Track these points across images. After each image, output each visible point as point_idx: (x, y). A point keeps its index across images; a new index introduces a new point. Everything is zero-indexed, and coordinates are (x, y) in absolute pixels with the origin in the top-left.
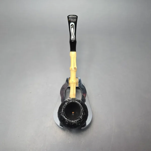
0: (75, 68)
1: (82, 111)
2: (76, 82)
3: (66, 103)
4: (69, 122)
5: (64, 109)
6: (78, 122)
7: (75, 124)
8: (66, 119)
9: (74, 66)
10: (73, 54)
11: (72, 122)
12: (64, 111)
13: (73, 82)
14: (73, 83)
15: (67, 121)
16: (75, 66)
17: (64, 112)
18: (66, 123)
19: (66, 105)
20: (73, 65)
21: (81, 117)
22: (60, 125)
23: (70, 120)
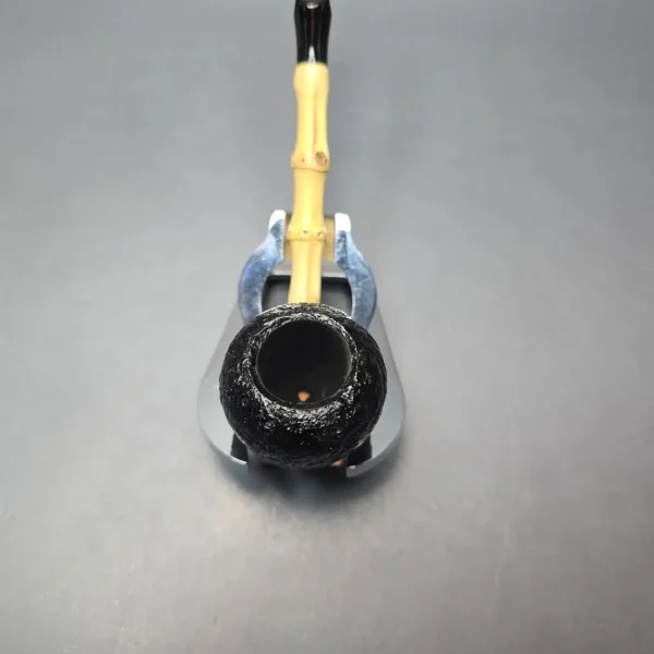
0: (319, 156)
1: (355, 362)
2: (321, 236)
3: (270, 323)
4: (281, 417)
5: (253, 352)
6: (329, 416)
7: (314, 430)
8: (264, 399)
9: (315, 141)
10: (311, 77)
11: (296, 419)
12: (252, 360)
13: (305, 232)
14: (307, 236)
15: (272, 411)
16: (323, 147)
17: (256, 368)
18: (264, 422)
19: (270, 331)
20: (312, 137)
21: (348, 393)
22: (233, 454)
23: (289, 407)
